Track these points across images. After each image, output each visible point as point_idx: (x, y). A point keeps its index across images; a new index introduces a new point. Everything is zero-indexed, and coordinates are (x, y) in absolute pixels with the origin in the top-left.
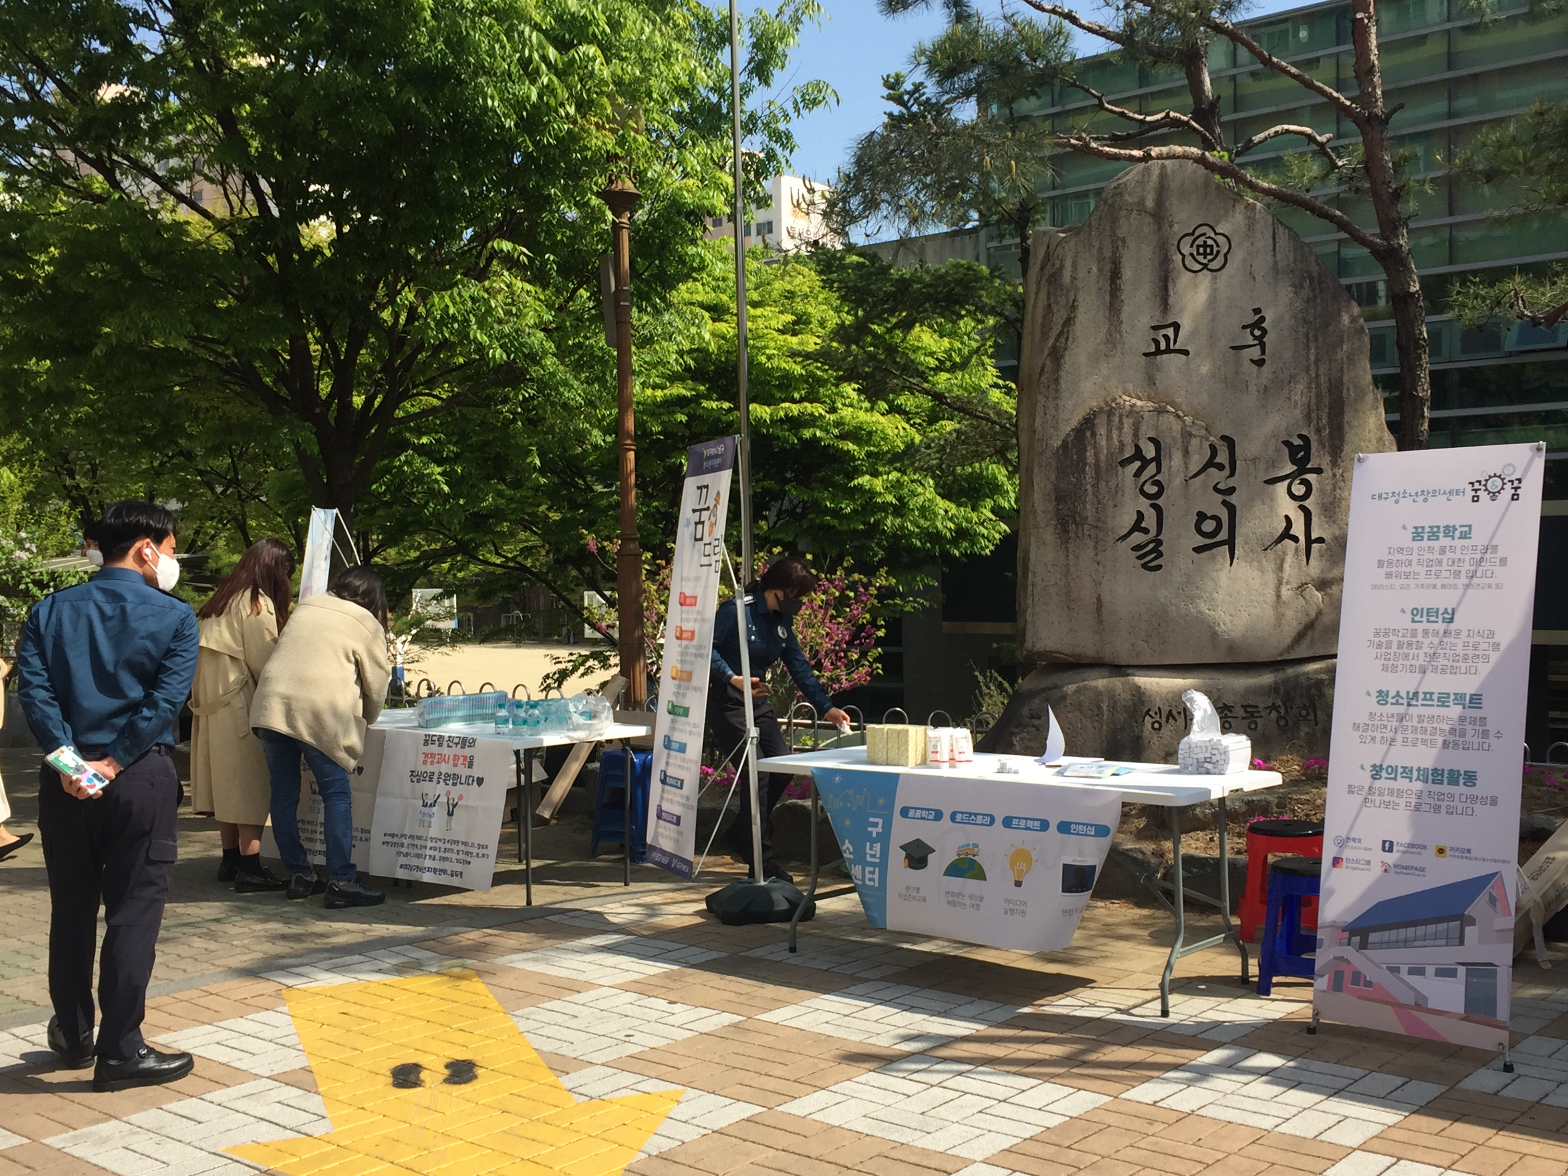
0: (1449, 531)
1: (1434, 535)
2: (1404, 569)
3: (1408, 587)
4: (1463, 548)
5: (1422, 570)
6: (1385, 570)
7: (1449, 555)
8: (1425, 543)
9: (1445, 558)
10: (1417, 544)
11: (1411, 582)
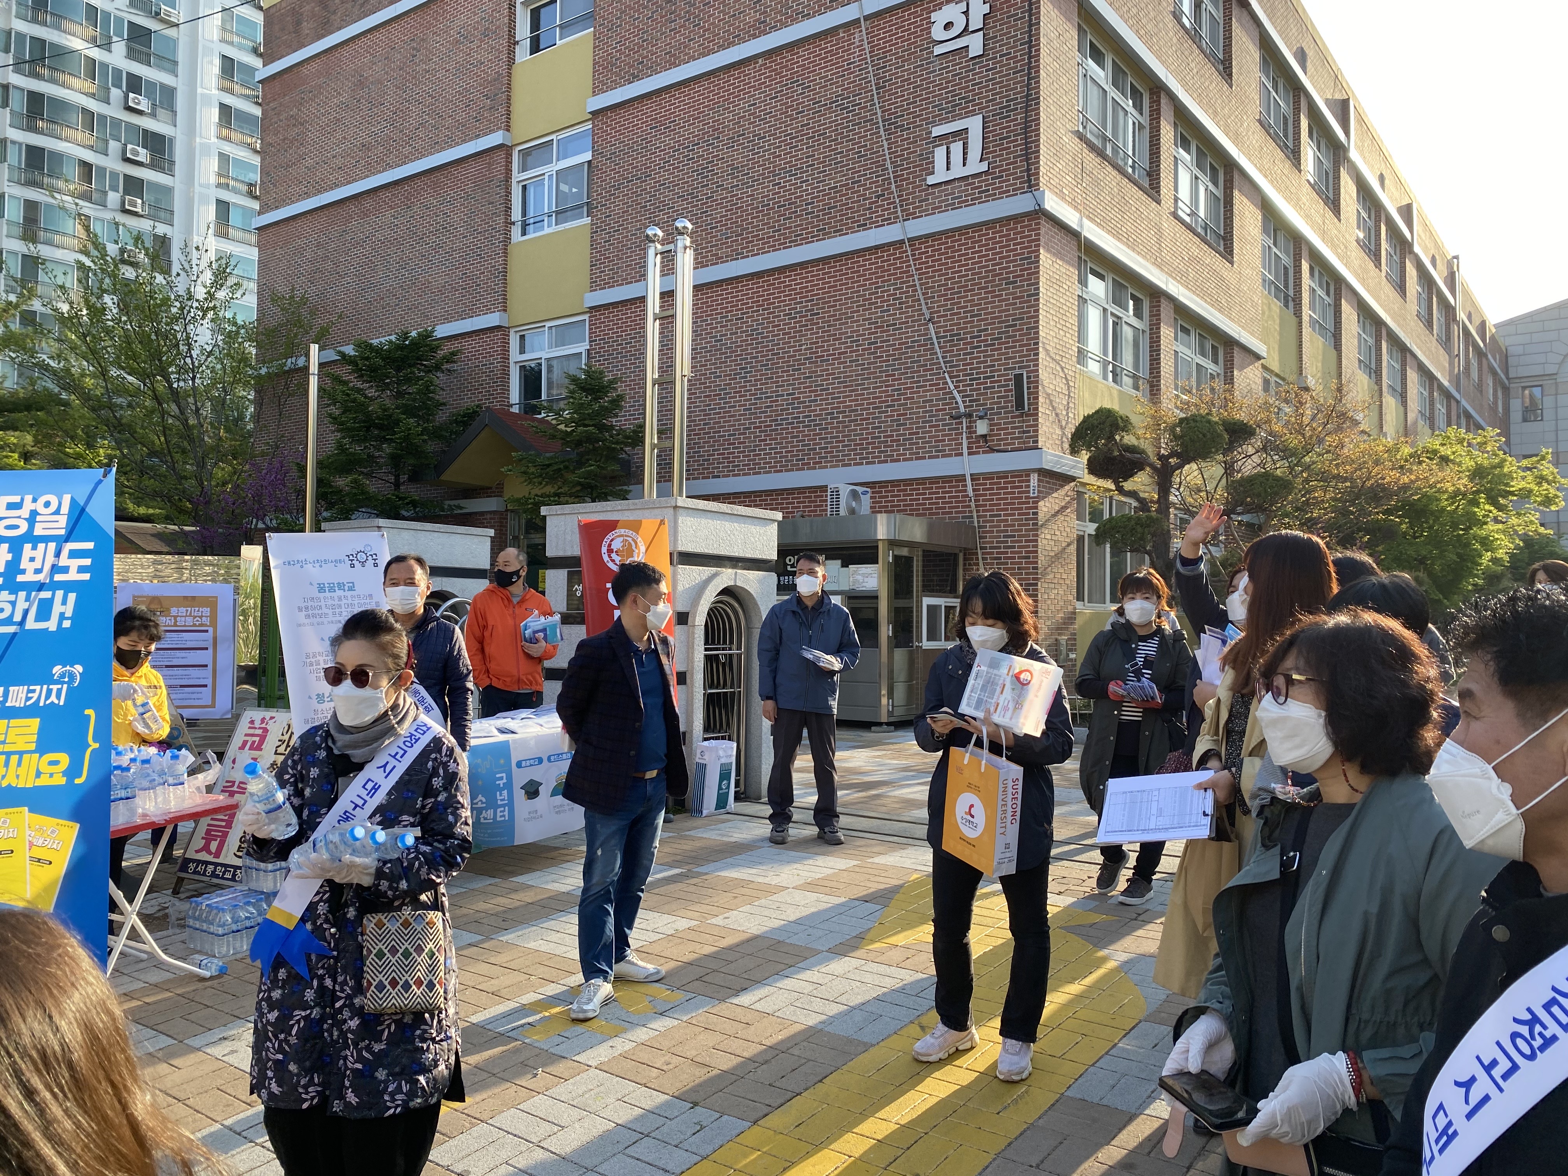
0: (341, 586)
1: (332, 590)
2: (317, 612)
3: (322, 623)
4: (352, 597)
5: (330, 612)
6: (304, 613)
7: (344, 601)
8: (328, 594)
9: (342, 603)
10: (322, 595)
11: (325, 620)
